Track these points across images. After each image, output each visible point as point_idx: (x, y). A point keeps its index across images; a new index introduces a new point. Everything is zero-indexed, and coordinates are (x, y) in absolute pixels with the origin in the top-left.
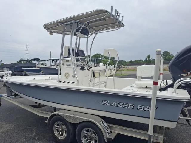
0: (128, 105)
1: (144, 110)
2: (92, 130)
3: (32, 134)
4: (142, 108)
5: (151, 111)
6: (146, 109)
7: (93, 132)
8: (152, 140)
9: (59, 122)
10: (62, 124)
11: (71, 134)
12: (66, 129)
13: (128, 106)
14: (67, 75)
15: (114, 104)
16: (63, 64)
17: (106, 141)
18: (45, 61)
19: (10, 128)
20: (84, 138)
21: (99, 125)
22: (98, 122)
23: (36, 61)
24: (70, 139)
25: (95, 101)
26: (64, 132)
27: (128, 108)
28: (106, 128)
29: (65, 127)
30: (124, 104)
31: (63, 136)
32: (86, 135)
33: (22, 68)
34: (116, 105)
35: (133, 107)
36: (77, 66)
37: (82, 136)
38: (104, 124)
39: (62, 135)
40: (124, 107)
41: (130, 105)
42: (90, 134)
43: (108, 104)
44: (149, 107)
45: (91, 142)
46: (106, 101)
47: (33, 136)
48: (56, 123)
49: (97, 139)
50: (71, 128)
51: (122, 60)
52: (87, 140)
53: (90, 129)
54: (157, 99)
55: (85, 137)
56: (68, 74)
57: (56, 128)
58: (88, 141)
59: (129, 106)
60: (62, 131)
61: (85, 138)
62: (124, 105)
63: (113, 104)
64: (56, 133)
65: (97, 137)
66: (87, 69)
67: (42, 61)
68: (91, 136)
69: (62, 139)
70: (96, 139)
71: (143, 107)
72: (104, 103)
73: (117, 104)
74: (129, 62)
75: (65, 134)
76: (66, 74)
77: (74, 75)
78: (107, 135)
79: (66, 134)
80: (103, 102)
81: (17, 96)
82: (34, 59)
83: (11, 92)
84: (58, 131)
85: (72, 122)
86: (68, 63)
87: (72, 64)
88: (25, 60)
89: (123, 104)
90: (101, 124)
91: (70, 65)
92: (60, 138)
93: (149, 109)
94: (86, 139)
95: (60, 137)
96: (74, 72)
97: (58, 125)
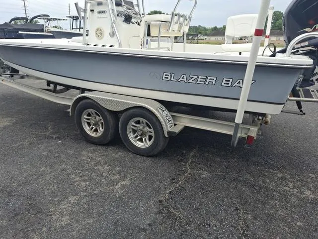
0: (206, 79)
1: (231, 86)
2: (145, 121)
3: (46, 132)
4: (230, 83)
5: (244, 87)
6: (236, 84)
7: (147, 124)
8: (239, 135)
9: (90, 110)
10: (95, 112)
11: (111, 127)
12: (102, 121)
13: (206, 81)
14: (99, 33)
15: (183, 78)
16: (92, 11)
17: (166, 135)
18: (60, 19)
19: (9, 124)
20: (132, 134)
21: (156, 113)
22: (154, 108)
23: (44, 19)
24: (109, 136)
25: (150, 75)
26: (99, 125)
27: (205, 83)
28: (168, 118)
29: (101, 118)
30: (200, 77)
31: (98, 132)
32: (135, 128)
33: (20, 32)
34: (185, 80)
35: (214, 81)
36: (118, 15)
37: (129, 130)
38: (165, 112)
39: (96, 130)
40: (198, 82)
41: (209, 78)
42: (141, 128)
43: (172, 79)
44: (241, 81)
45: (143, 139)
46: (169, 74)
47: (48, 134)
48: (86, 112)
49: (153, 134)
50: (111, 119)
51: (199, 26)
52: (137, 136)
53: (141, 119)
54: (256, 66)
55: (134, 131)
56: (101, 30)
57: (86, 121)
58: (139, 137)
59: (208, 80)
60: (96, 124)
61: (134, 133)
62: (199, 79)
63: (181, 79)
64: (87, 129)
65: (153, 132)
66: (136, 23)
67: (55, 19)
68: (143, 130)
69: (97, 136)
70: (151, 134)
71: (231, 80)
72: (165, 78)
73: (188, 78)
74: (212, 29)
75: (101, 128)
76: (97, 30)
77: (113, 32)
78: (169, 127)
79: (103, 128)
80: (164, 76)
81: (14, 76)
82: (40, 16)
83: (2, 68)
84: (89, 124)
85: (112, 109)
86: (101, 8)
87: (107, 10)
88: (23, 18)
89: (198, 77)
90: (160, 111)
91: (104, 12)
92: (94, 135)
93: (241, 85)
94: (136, 134)
95: (93, 133)
96: (112, 26)
97: (89, 115)
